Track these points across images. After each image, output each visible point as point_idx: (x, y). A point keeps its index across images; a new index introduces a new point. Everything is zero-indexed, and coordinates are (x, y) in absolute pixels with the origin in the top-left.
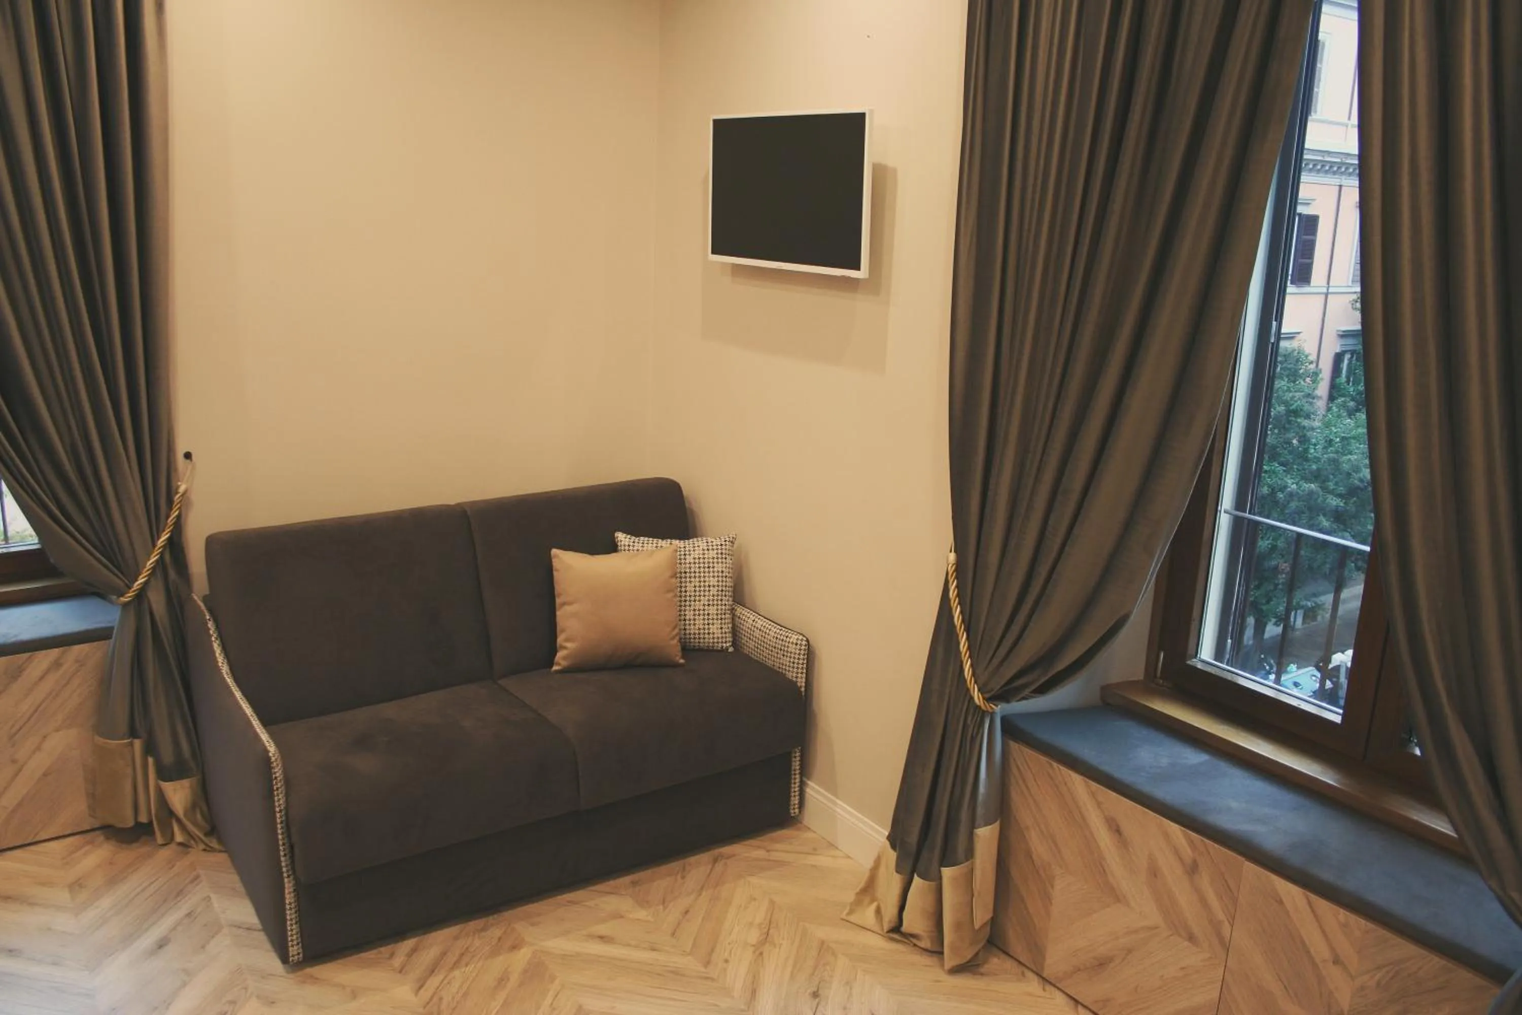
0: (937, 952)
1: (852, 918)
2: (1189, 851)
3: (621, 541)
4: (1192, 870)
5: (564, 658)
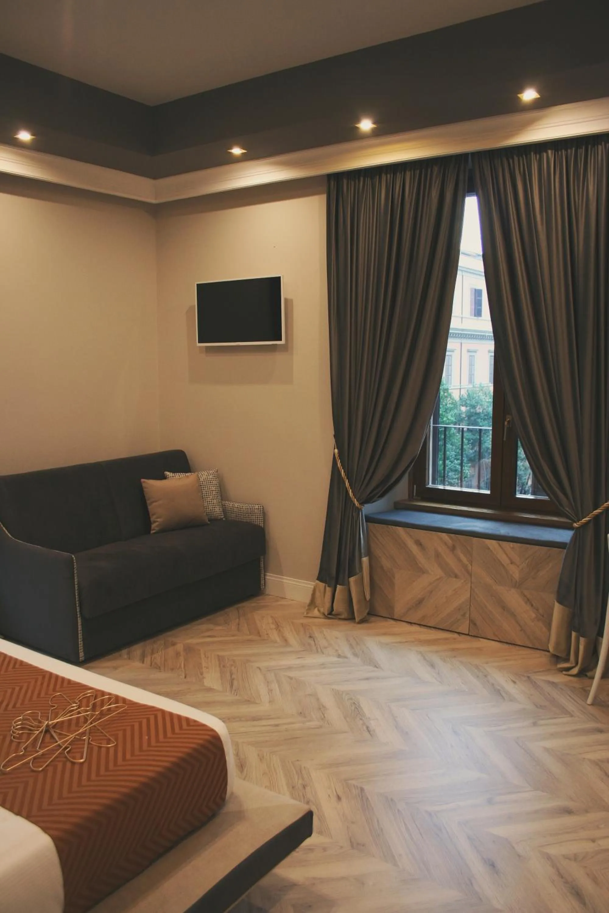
0: (351, 618)
1: (309, 615)
2: (450, 541)
3: (169, 475)
4: (453, 549)
5: (157, 526)
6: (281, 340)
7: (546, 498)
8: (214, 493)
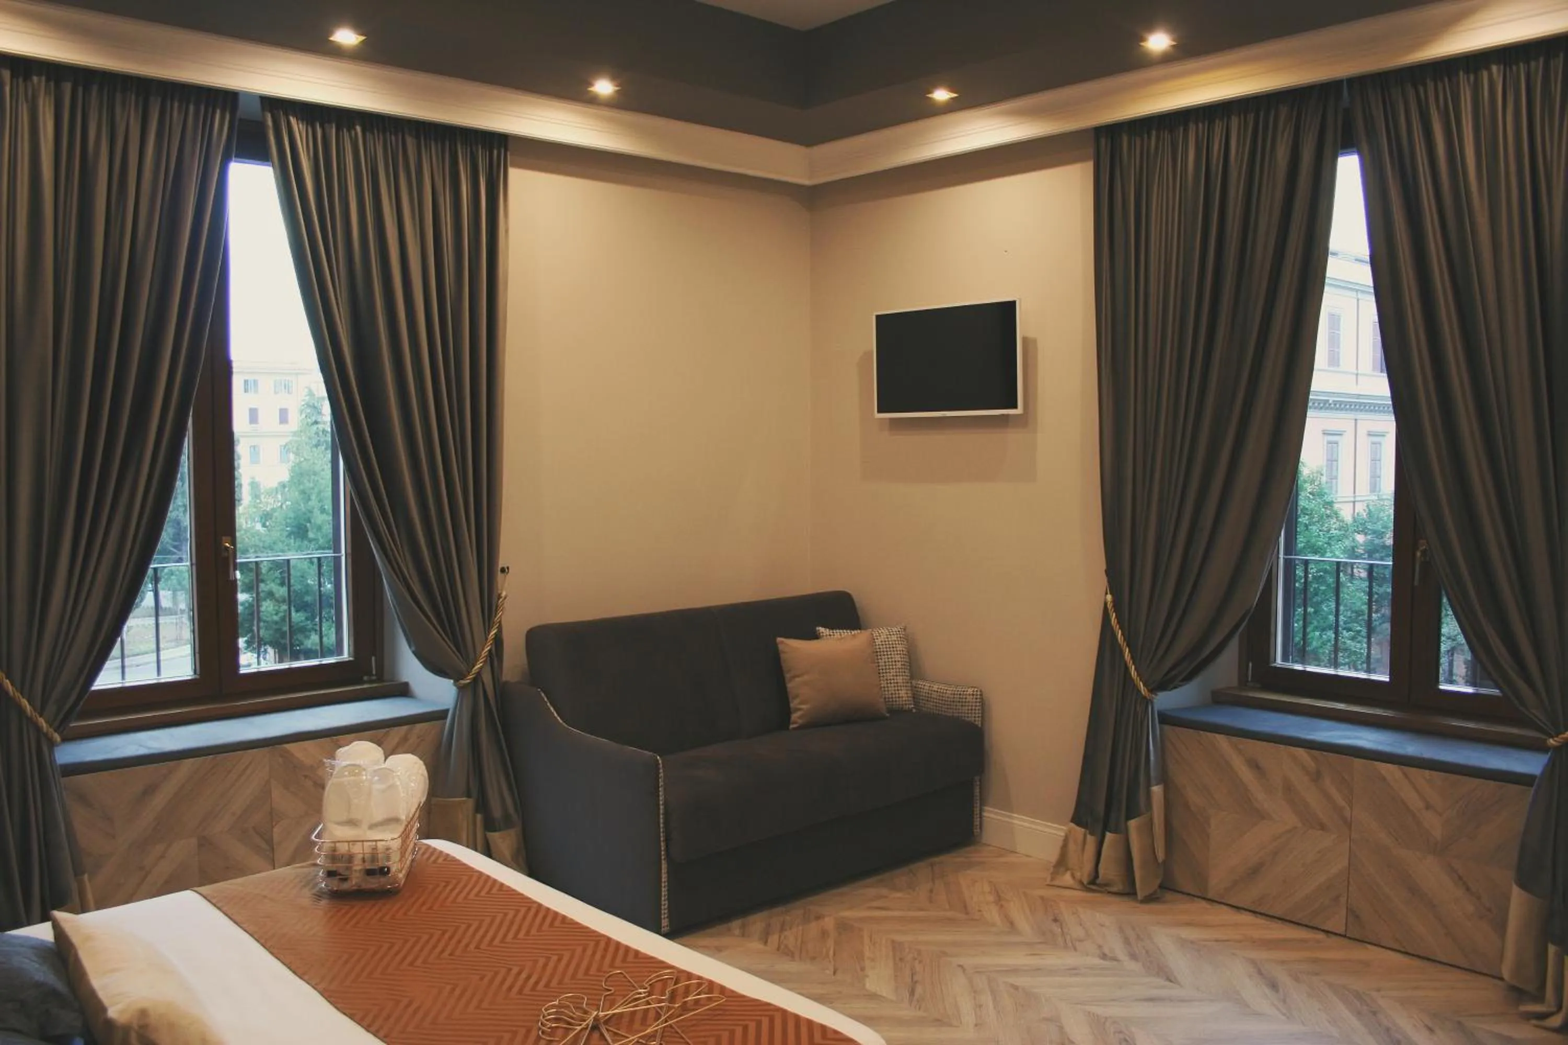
0: (1129, 892)
1: (1056, 883)
2: (1313, 764)
3: (823, 633)
4: (1316, 777)
5: (800, 717)
6: (1015, 407)
7: (1495, 692)
8: (899, 665)
